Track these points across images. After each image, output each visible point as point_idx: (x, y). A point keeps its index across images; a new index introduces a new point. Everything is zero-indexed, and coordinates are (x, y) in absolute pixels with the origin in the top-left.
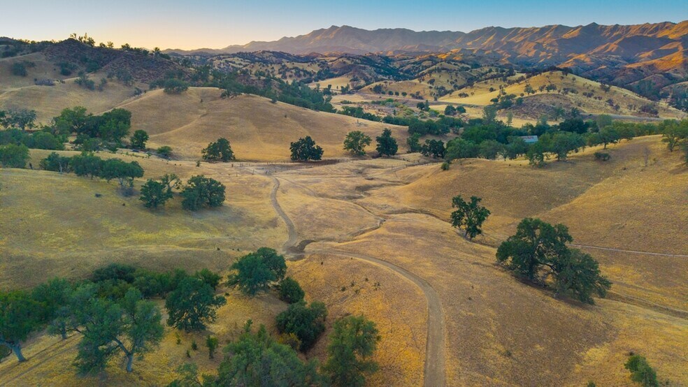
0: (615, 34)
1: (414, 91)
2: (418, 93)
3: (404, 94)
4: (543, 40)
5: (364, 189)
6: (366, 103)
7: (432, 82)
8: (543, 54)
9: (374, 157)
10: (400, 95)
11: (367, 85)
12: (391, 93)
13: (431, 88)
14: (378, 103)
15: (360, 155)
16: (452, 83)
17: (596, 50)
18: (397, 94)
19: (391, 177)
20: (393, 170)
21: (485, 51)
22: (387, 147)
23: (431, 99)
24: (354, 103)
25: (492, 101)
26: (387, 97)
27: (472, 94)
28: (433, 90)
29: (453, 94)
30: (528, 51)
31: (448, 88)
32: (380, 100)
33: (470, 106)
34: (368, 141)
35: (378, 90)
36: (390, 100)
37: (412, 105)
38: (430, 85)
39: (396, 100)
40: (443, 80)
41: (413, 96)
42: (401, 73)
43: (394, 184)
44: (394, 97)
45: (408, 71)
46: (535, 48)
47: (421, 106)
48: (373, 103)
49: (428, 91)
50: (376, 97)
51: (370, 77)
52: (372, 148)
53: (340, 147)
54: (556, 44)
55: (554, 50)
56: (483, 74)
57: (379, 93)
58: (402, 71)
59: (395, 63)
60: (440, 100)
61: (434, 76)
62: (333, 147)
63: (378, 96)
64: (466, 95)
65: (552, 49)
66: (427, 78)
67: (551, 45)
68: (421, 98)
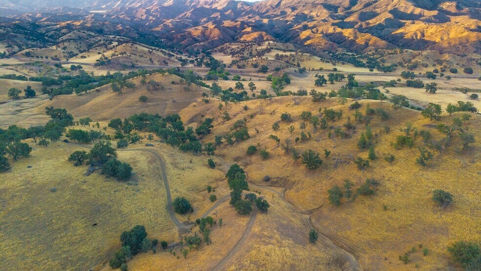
0: (193, 4)
1: (54, 54)
2: (56, 56)
3: (47, 57)
4: (151, 7)
6: (21, 64)
7: (65, 48)
8: (151, 18)
9: (25, 98)
10: (44, 58)
11: (20, 51)
12: (37, 57)
13: (64, 52)
14: (29, 64)
15: (18, 98)
16: (78, 48)
17: (180, 16)
18: (42, 57)
19: (31, 106)
20: (33, 103)
21: (111, 16)
22: (30, 93)
23: (64, 60)
24: (12, 65)
25: (97, 61)
26: (35, 60)
27: (89, 56)
28: (65, 54)
29: (78, 56)
30: (142, 16)
31: (75, 51)
32: (30, 62)
33: (85, 64)
34: (20, 92)
35: (28, 55)
36: (37, 62)
37: (52, 64)
38: (63, 51)
39: (42, 62)
40: (72, 47)
41: (53, 59)
42: (47, 38)
44: (40, 60)
45: (51, 37)
46: (145, 14)
47: (57, 65)
48: (26, 64)
49: (62, 55)
50: (28, 60)
51: (21, 43)
52: (23, 94)
53: (6, 96)
54: (159, 10)
55: (157, 15)
56: (97, 42)
57: (29, 57)
58: (47, 36)
59: (42, 29)
60: (71, 60)
61: (66, 44)
62: (2, 96)
63: (28, 59)
64: (85, 57)
65: (156, 14)
66: (61, 45)
67: (156, 11)
68: (58, 60)
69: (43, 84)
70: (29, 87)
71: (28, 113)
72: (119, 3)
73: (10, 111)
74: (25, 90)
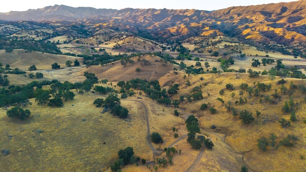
0: (172, 13)
1: (91, 42)
2: (92, 43)
3: (87, 44)
4: (147, 15)
5: (71, 73)
6: (73, 47)
7: (97, 39)
8: (146, 21)
9: (74, 66)
10: (86, 44)
11: (74, 40)
12: (82, 43)
13: (96, 41)
14: (78, 47)
15: (70, 66)
16: (104, 39)
17: (164, 20)
18: (85, 44)
19: (77, 71)
20: (78, 69)
21: (124, 20)
22: (77, 64)
23: (96, 45)
24: (69, 48)
25: (114, 46)
26: (81, 45)
27: (109, 43)
28: (97, 42)
29: (103, 43)
30: (141, 20)
31: (103, 41)
32: (78, 46)
33: (107, 48)
34: (72, 62)
35: (78, 42)
36: (82, 46)
37: (90, 48)
38: (96, 40)
39: (84, 46)
40: (101, 38)
41: (90, 44)
42: (88, 33)
43: (77, 72)
44: (83, 45)
45: (90, 32)
46: (143, 19)
47: (92, 48)
48: (76, 47)
49: (95, 42)
50: (77, 45)
51: (75, 35)
52: (73, 64)
53: (65, 64)
54: (152, 17)
55: (150, 20)
56: (115, 36)
57: (78, 43)
58: (88, 32)
59: (86, 28)
60: (100, 46)
61: (98, 36)
62: (63, 64)
63: (78, 44)
64: (107, 44)
65: (149, 19)
66: (95, 37)
67: (150, 17)
68: (93, 45)
69: (84, 59)
70: (77, 60)
71: (75, 75)
72: (129, 12)
73: (66, 73)
74: (74, 62)
